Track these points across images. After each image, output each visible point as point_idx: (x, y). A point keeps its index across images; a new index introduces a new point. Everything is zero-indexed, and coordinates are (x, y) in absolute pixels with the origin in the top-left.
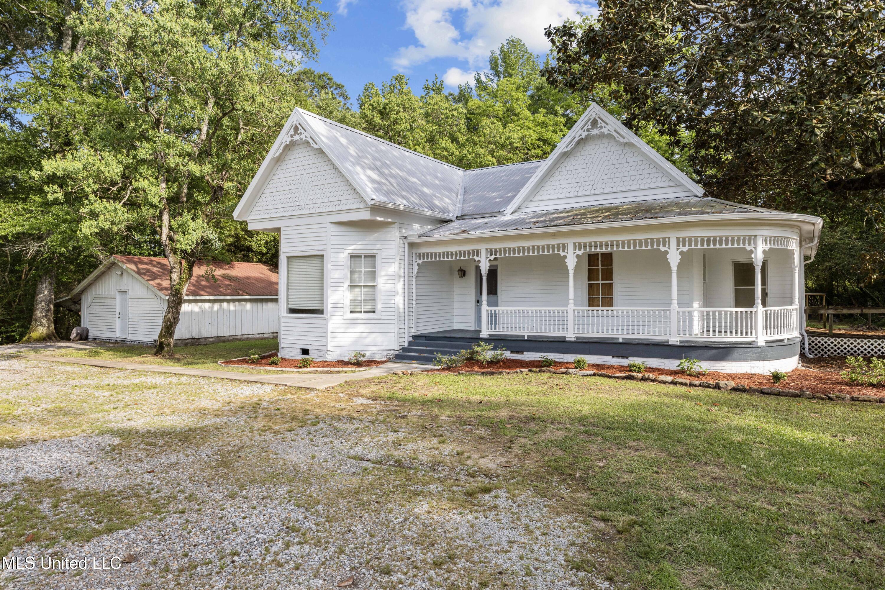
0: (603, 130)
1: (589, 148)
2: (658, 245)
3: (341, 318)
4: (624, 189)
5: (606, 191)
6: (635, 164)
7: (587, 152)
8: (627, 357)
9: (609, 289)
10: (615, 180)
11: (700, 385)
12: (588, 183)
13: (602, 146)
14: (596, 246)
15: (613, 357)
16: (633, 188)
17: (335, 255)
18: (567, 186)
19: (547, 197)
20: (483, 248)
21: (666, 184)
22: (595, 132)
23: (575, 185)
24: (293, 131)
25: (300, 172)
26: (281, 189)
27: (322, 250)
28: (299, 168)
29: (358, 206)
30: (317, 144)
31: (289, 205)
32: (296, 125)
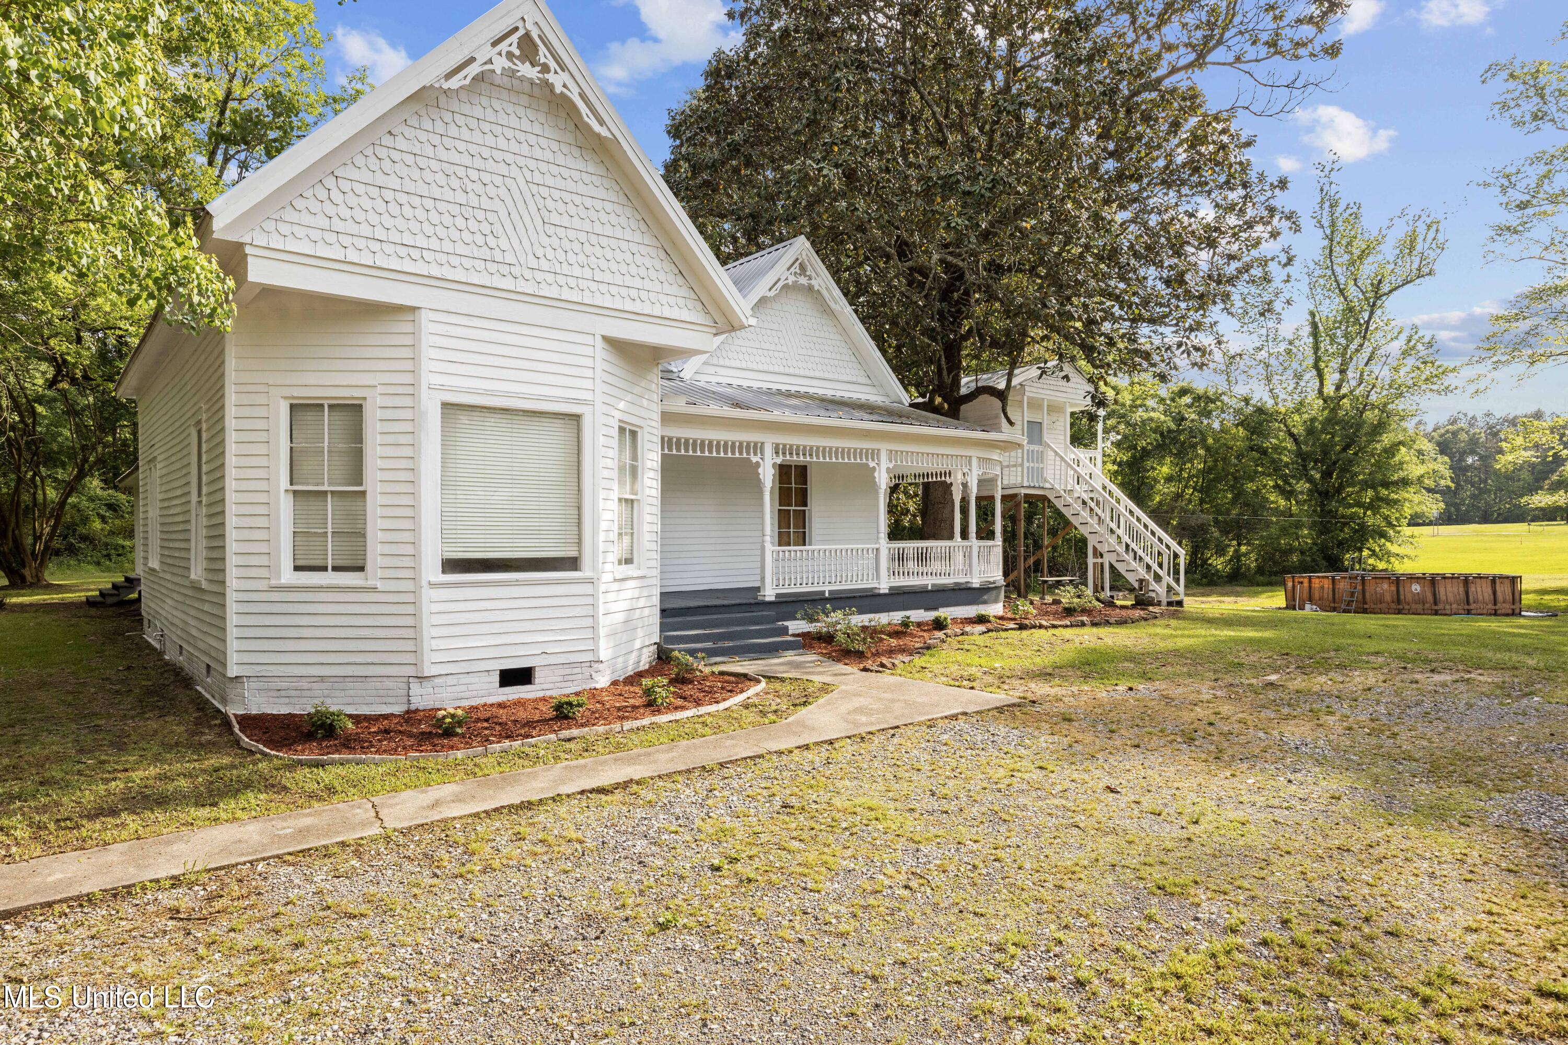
0: (811, 280)
3: (612, 577)
9: (802, 518)
10: (811, 360)
20: (769, 440)
21: (863, 382)
22: (803, 281)
24: (515, 45)
25: (504, 169)
26: (422, 189)
27: (577, 401)
28: (499, 155)
29: (685, 315)
30: (602, 122)
31: (461, 249)
32: (527, 35)
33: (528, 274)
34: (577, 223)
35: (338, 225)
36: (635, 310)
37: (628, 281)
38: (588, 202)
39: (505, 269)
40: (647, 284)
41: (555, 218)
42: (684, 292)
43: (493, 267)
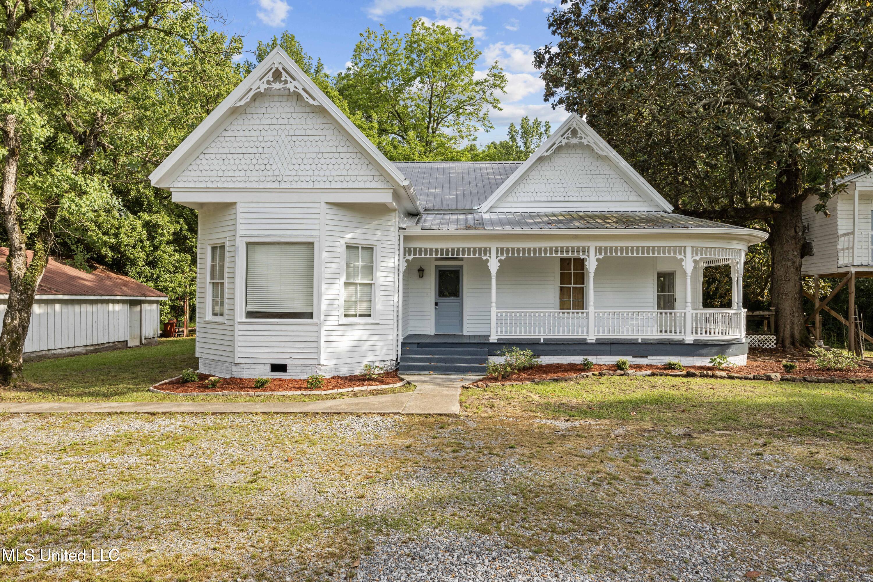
0: (583, 141)
1: (563, 156)
2: (675, 253)
3: (336, 323)
4: (596, 198)
5: (579, 199)
6: (607, 176)
7: (561, 160)
8: (645, 357)
9: (581, 293)
10: (588, 189)
11: (754, 378)
12: (562, 190)
13: (576, 155)
14: (567, 251)
15: (633, 357)
16: (605, 198)
17: (331, 244)
18: (541, 190)
19: (520, 199)
21: (635, 198)
22: (575, 141)
23: (549, 190)
24: (271, 76)
25: (275, 133)
26: (239, 151)
27: (311, 236)
28: (272, 127)
29: (373, 185)
30: (314, 99)
31: (254, 173)
32: (277, 69)
33: (285, 179)
34: (311, 150)
35: (204, 173)
36: (344, 187)
37: (339, 173)
38: (317, 138)
39: (274, 179)
40: (350, 173)
41: (300, 150)
42: (373, 172)
43: (268, 179)
